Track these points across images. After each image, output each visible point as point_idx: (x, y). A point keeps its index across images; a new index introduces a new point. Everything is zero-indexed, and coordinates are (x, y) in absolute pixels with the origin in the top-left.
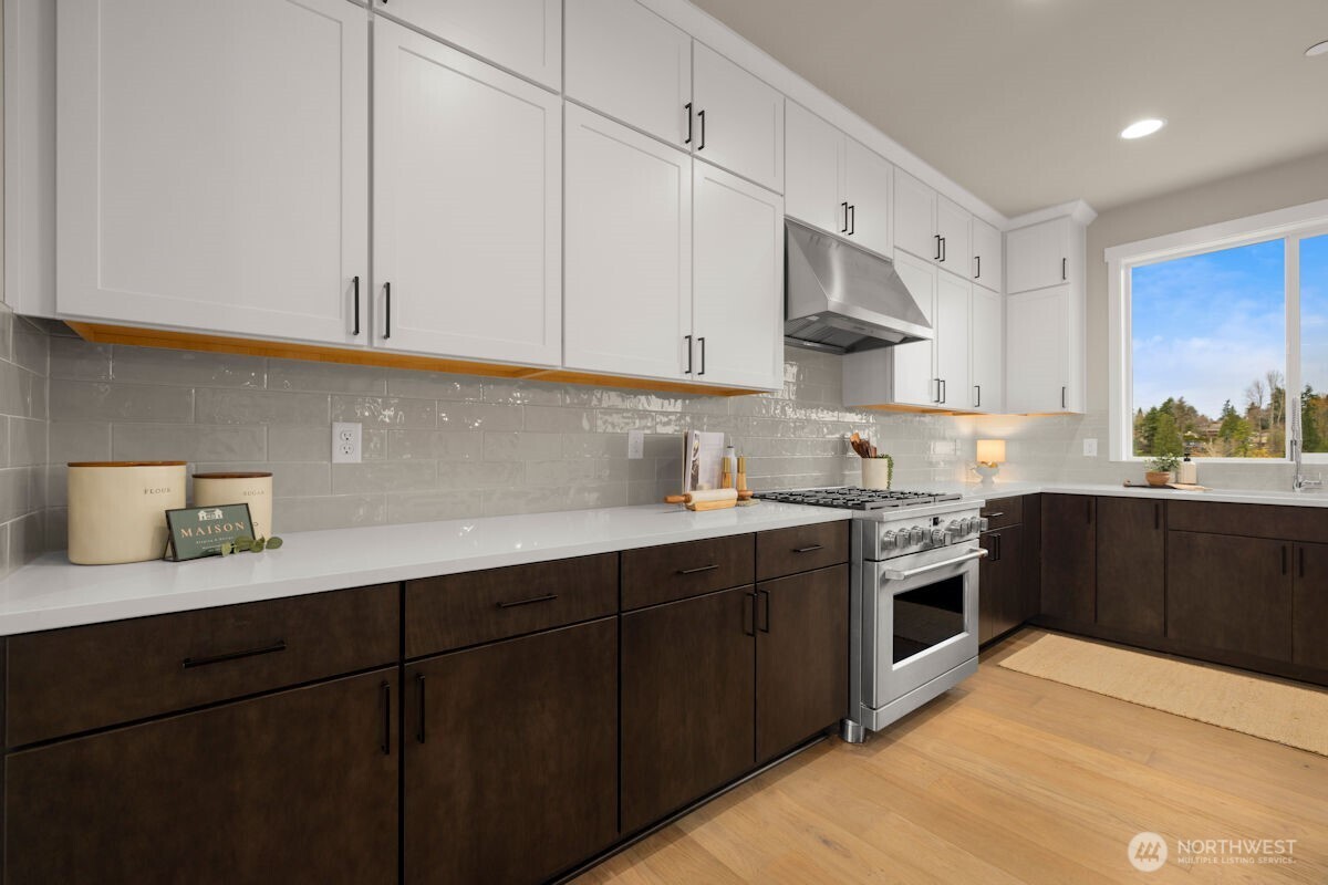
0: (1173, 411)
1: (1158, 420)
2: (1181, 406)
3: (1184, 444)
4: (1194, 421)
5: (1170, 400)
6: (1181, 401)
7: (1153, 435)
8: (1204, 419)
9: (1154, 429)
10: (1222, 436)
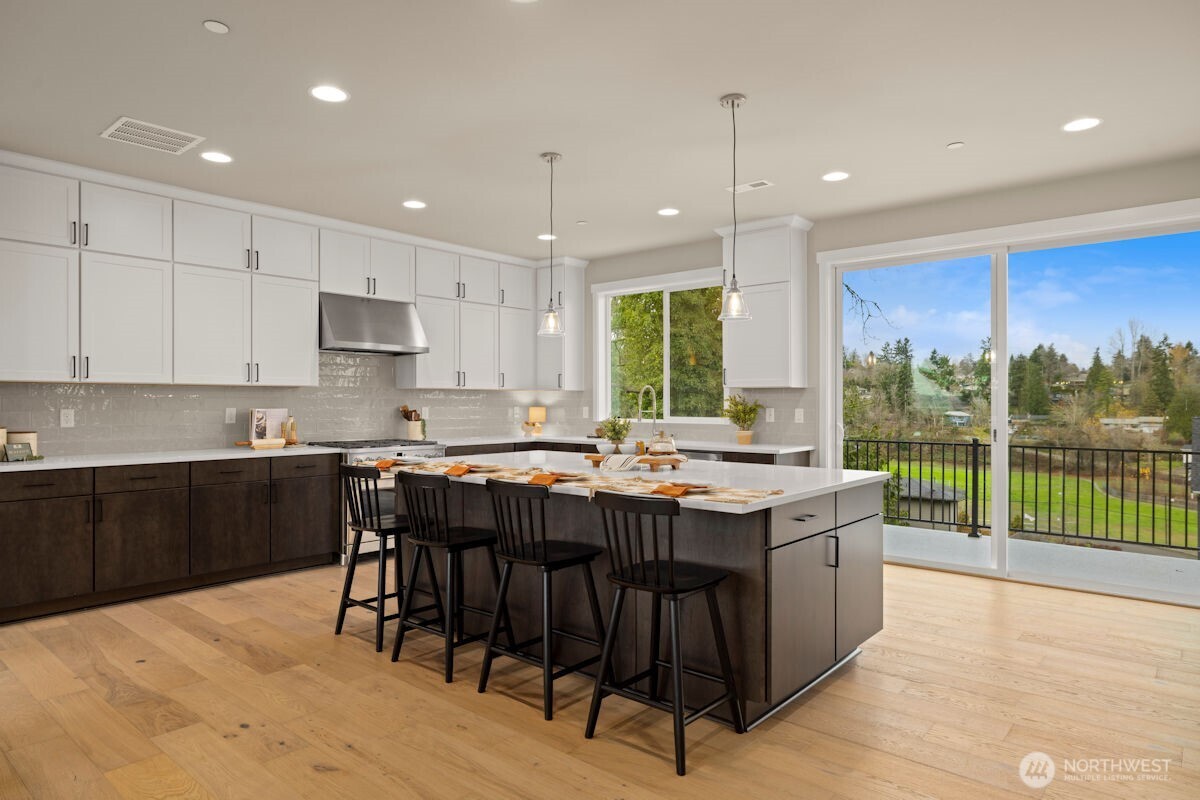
0: (1042, 359)
1: (1025, 369)
2: (1051, 354)
3: (1051, 397)
4: (1062, 371)
5: (1040, 347)
6: (1051, 349)
7: (1020, 386)
8: (1074, 368)
9: (1021, 379)
10: (1086, 387)
